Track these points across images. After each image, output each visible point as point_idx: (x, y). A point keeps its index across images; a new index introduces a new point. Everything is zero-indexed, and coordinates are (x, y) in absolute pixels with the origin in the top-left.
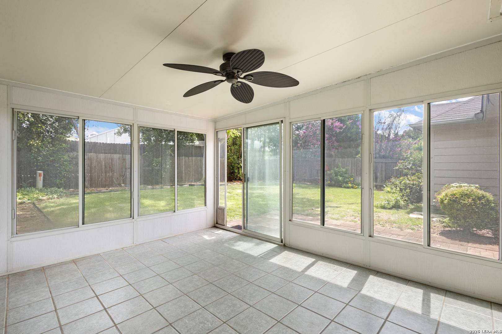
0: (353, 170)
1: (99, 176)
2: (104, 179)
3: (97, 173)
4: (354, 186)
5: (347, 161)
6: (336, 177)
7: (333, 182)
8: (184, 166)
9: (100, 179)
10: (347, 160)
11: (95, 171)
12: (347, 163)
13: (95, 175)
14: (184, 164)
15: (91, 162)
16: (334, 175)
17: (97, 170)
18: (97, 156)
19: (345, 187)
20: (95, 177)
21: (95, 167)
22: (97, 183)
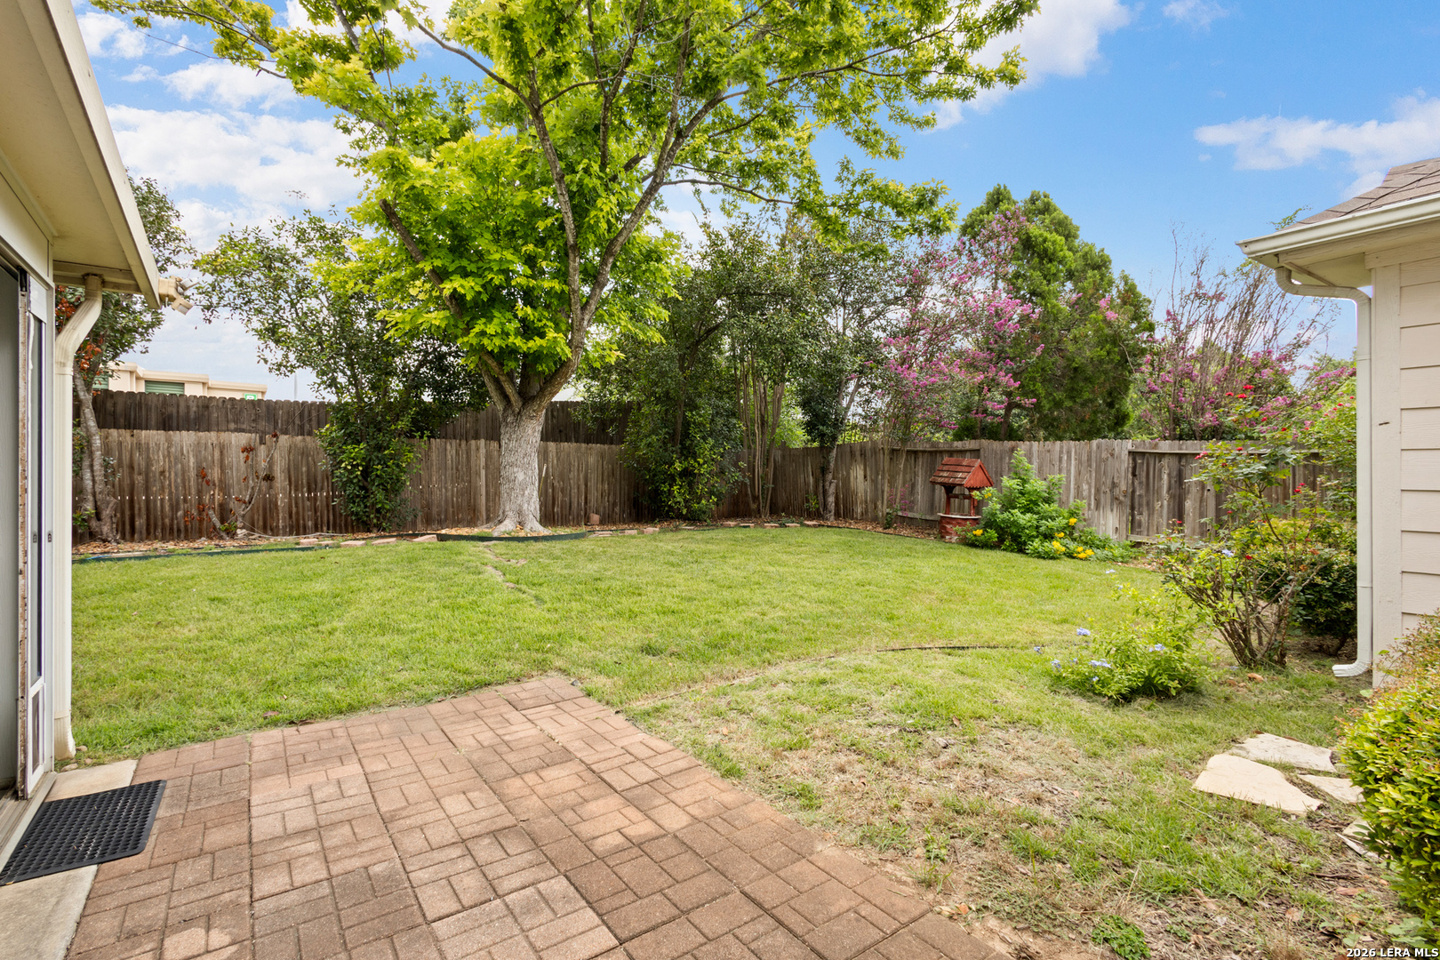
0: (1085, 487)
1: (178, 503)
2: (195, 512)
3: (170, 493)
4: (1080, 549)
5: (1061, 452)
6: (1006, 515)
7: (993, 534)
8: (483, 472)
9: (180, 513)
10: (1062, 447)
11: (163, 488)
12: (1061, 460)
13: (162, 500)
14: (483, 463)
15: (148, 457)
16: (998, 506)
17: (170, 485)
18: (169, 441)
19: (1040, 556)
20: (162, 506)
21: (162, 473)
22: (172, 525)
